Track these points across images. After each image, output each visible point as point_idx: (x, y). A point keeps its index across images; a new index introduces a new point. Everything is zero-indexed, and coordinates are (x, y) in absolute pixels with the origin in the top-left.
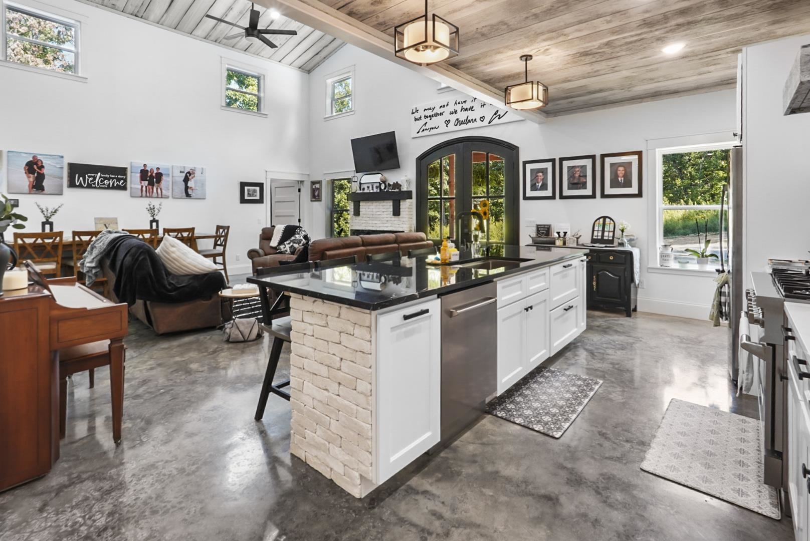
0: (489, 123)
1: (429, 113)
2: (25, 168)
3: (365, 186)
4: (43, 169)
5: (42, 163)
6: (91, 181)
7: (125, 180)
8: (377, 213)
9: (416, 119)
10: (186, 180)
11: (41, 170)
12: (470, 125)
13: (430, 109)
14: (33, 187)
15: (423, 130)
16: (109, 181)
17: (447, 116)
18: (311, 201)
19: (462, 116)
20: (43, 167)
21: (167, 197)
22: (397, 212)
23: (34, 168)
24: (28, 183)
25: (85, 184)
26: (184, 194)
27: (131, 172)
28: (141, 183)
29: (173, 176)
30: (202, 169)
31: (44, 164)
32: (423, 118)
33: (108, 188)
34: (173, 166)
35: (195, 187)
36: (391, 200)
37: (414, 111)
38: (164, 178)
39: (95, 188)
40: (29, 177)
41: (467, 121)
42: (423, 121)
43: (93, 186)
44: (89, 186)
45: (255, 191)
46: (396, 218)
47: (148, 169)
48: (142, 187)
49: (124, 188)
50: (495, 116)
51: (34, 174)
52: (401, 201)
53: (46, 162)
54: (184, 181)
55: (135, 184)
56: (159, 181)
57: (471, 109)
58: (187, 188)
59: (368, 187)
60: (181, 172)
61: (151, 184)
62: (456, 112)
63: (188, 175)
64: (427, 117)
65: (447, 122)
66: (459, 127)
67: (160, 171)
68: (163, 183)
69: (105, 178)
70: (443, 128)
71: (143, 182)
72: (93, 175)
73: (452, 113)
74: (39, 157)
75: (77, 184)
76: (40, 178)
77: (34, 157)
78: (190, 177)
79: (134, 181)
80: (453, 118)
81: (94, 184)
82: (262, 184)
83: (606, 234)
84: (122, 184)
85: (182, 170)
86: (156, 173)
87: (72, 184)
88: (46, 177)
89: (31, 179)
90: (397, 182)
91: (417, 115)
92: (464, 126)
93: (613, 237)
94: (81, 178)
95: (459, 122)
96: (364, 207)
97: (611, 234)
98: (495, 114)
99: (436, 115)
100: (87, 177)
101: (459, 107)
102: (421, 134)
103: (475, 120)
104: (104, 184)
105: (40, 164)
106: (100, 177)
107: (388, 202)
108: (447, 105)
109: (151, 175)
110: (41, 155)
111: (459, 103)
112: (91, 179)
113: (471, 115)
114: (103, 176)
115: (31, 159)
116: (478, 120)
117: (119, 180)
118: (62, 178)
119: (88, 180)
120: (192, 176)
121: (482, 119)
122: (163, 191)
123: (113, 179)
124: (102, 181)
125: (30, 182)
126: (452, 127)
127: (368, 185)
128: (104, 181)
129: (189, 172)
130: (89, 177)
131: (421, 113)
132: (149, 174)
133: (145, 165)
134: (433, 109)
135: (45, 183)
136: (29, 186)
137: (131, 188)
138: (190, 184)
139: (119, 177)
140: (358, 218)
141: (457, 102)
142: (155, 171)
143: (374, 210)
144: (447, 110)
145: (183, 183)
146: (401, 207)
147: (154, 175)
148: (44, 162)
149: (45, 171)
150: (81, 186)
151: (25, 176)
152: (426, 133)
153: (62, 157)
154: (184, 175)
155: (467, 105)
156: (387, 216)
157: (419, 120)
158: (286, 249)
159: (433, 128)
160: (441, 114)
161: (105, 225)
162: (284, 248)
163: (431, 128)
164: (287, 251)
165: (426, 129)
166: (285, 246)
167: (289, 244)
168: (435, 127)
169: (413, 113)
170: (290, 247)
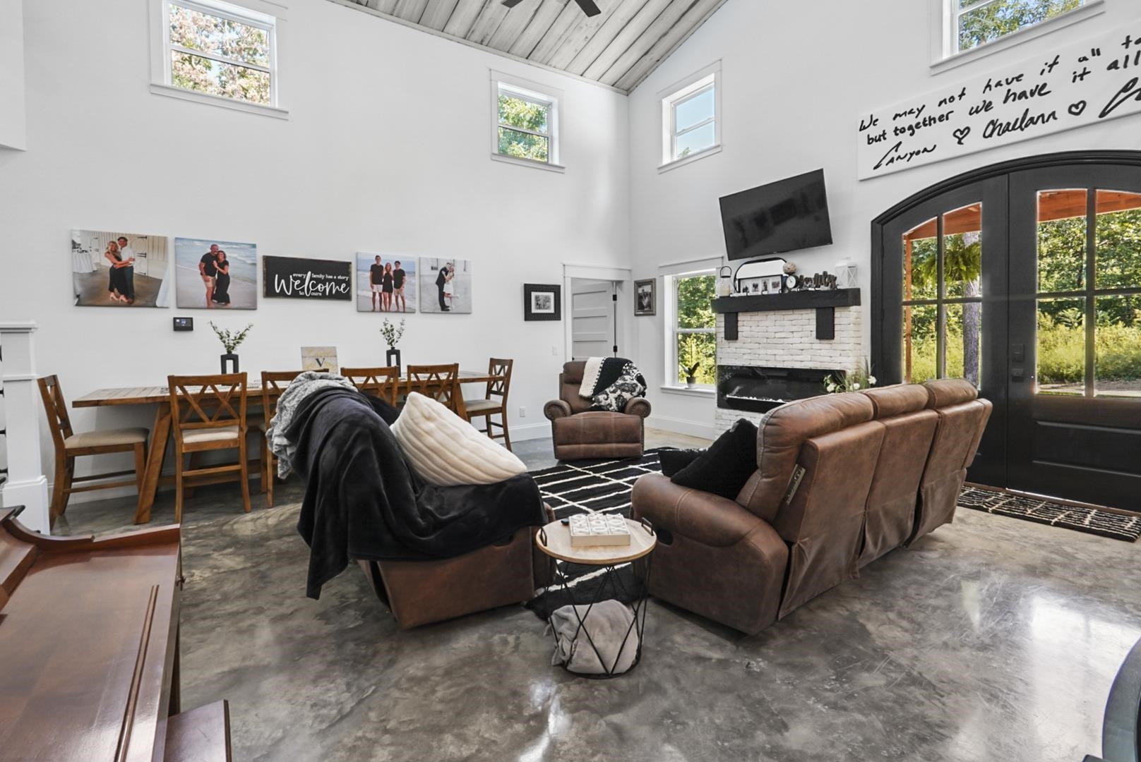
0: (1102, 115)
1: (911, 120)
2: (200, 266)
3: (749, 284)
4: (226, 267)
5: (225, 257)
6: (298, 286)
7: (349, 284)
8: (778, 335)
9: (871, 140)
10: (441, 282)
11: (223, 269)
12: (1032, 131)
13: (911, 112)
14: (213, 297)
15: (892, 160)
16: (325, 285)
17: (960, 118)
18: (636, 315)
19: (1007, 112)
20: (226, 263)
21: (413, 312)
22: (825, 331)
23: (213, 264)
24: (205, 291)
25: (288, 292)
26: (438, 306)
27: (357, 270)
28: (372, 287)
29: (420, 276)
30: (465, 261)
31: (227, 259)
32: (890, 134)
33: (324, 296)
34: (420, 259)
35: (455, 292)
36: (811, 308)
37: (866, 124)
38: (407, 278)
39: (304, 297)
40: (206, 281)
41: (1026, 121)
42: (892, 140)
43: (301, 293)
44: (295, 295)
45: (547, 299)
46: (825, 345)
47: (383, 263)
48: (374, 294)
49: (346, 297)
50: (1123, 95)
51: (214, 276)
52: (836, 309)
53: (231, 255)
54: (437, 283)
55: (363, 290)
56: (399, 285)
57: (1040, 90)
58: (442, 295)
59: (755, 286)
60: (432, 268)
61: (388, 289)
62: (988, 106)
63: (444, 273)
64: (903, 130)
65: (962, 134)
66: (996, 140)
67: (401, 267)
68: (406, 288)
69: (319, 281)
70: (948, 147)
71: (375, 286)
72: (300, 275)
73: (977, 112)
74: (221, 247)
75: (278, 291)
76: (223, 282)
77: (213, 247)
78: (447, 277)
79: (362, 283)
80: (980, 121)
81: (303, 290)
82: (559, 287)
84: (344, 289)
85: (435, 265)
86: (395, 271)
87: (270, 292)
88: (231, 279)
89: (210, 284)
90: (825, 273)
91: (874, 132)
92: (1011, 136)
94: (283, 281)
95: (995, 127)
96: (747, 323)
98: (1125, 89)
99: (931, 121)
100: (291, 280)
101: (996, 96)
102: (883, 169)
103: (1053, 114)
104: (317, 291)
105: (221, 258)
106: (311, 279)
107: (809, 311)
108: (960, 96)
109: (388, 273)
110: (223, 243)
111: (999, 84)
112: (297, 282)
113: (1036, 106)
114: (315, 276)
115: (209, 251)
116: (1062, 113)
117: (339, 283)
118: (255, 282)
119: (293, 283)
120: (450, 274)
121: (1077, 108)
122: (406, 301)
123: (330, 281)
124: (314, 286)
125: (208, 288)
126: (974, 141)
127: (755, 282)
128: (317, 285)
129: (444, 269)
130: (295, 279)
131: (887, 124)
132: (385, 272)
133: (378, 258)
134: (920, 111)
135: (231, 291)
136: (207, 295)
137: (358, 295)
138: (448, 288)
139: (340, 277)
140: (733, 345)
141: (993, 84)
142: (394, 268)
143: (770, 329)
144: (960, 109)
145: (437, 288)
146: (836, 321)
147: (392, 273)
148: (227, 254)
149: (230, 270)
150: (282, 295)
151: (200, 278)
152: (899, 165)
153: (254, 246)
154: (437, 273)
155: (1027, 85)
156: (802, 340)
157: (880, 140)
158: (608, 401)
159: (918, 153)
160: (941, 118)
161: (317, 360)
162: (607, 399)
163: (912, 154)
164: (611, 405)
165: (899, 157)
166: (607, 395)
167: (614, 392)
168: (925, 150)
169: (863, 128)
170: (616, 399)
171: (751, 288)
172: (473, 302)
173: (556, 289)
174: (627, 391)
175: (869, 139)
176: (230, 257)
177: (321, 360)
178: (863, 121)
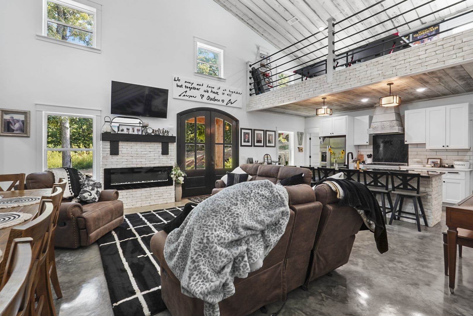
0: (227, 105)
1: (189, 85)
3: (125, 128)
8: (142, 153)
9: (178, 86)
12: (216, 102)
13: (190, 83)
15: (184, 96)
17: (202, 92)
18: (1, 135)
19: (212, 96)
22: (165, 152)
32: (184, 86)
37: (176, 79)
41: (214, 100)
42: (184, 89)
46: (165, 157)
50: (229, 102)
52: (169, 144)
57: (217, 93)
59: (128, 129)
62: (208, 92)
64: (187, 87)
65: (202, 96)
66: (209, 101)
70: (199, 99)
73: (205, 92)
80: (206, 95)
83: (269, 161)
90: (163, 129)
91: (179, 83)
92: (212, 102)
93: (271, 161)
95: (209, 98)
96: (123, 147)
97: (270, 161)
99: (195, 88)
101: (209, 90)
102: (181, 97)
103: (219, 100)
107: (158, 143)
108: (202, 85)
111: (210, 87)
113: (217, 97)
116: (221, 101)
121: (223, 101)
126: (205, 99)
127: (128, 127)
131: (182, 82)
134: (192, 84)
140: (116, 157)
141: (208, 86)
143: (138, 150)
144: (202, 89)
146: (169, 148)
152: (186, 98)
155: (215, 90)
156: (155, 155)
157: (180, 87)
159: (192, 97)
160: (197, 89)
163: (190, 96)
165: (186, 96)
168: (193, 97)
169: (175, 80)
175: (177, 85)
178: (175, 78)
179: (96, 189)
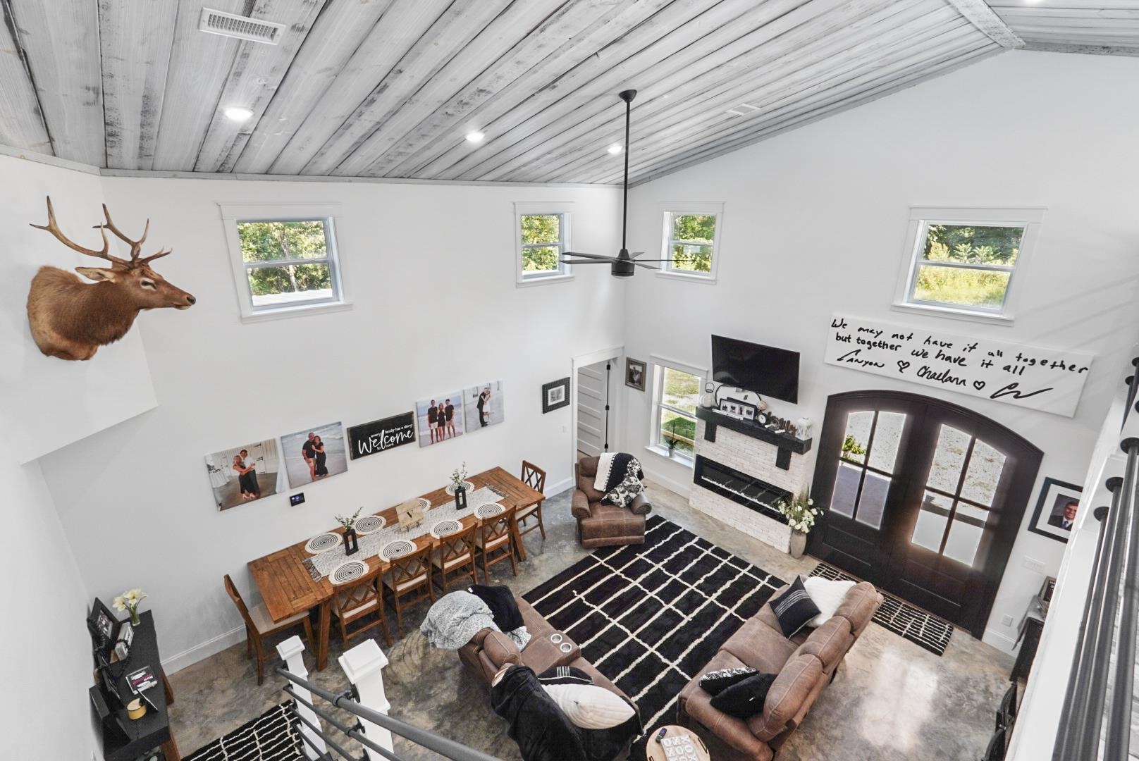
0: (993, 397)
1: (868, 337)
2: (303, 453)
3: (728, 405)
4: (322, 447)
5: (320, 440)
6: (375, 444)
7: (412, 430)
8: (747, 451)
9: (838, 338)
10: (481, 404)
11: (320, 449)
12: (948, 385)
13: (872, 331)
14: (316, 473)
15: (851, 360)
16: (395, 436)
17: (904, 354)
18: (627, 386)
19: (939, 366)
20: (321, 444)
21: (462, 433)
22: (783, 463)
23: (313, 449)
24: (309, 470)
25: (369, 450)
26: (480, 424)
27: (418, 416)
28: (430, 426)
29: (465, 405)
30: (498, 382)
31: (322, 441)
32: (854, 340)
33: (396, 445)
34: (464, 391)
35: (491, 409)
36: (775, 444)
37: (838, 323)
38: (455, 411)
39: (381, 450)
40: (309, 462)
41: (945, 377)
42: (854, 345)
43: (378, 449)
44: (375, 451)
45: (560, 392)
46: (781, 472)
47: (437, 405)
48: (432, 431)
49: (412, 440)
50: (1007, 390)
51: (313, 457)
52: (793, 453)
53: (324, 437)
54: (478, 407)
55: (423, 431)
56: (450, 417)
57: (960, 361)
58: (482, 414)
59: (734, 408)
61: (442, 424)
62: (925, 355)
63: (482, 397)
64: (863, 342)
65: (904, 365)
66: (925, 380)
67: (450, 403)
68: (455, 418)
69: (390, 435)
70: (892, 369)
71: (432, 425)
72: (376, 435)
73: (917, 355)
74: (316, 433)
75: (361, 453)
76: (321, 458)
77: (310, 436)
78: (485, 400)
79: (423, 426)
80: (917, 363)
81: (380, 446)
82: (568, 379)
84: (410, 435)
85: (475, 393)
86: (446, 408)
87: (356, 455)
88: (327, 455)
89: (312, 464)
91: (843, 333)
92: (933, 382)
94: (364, 444)
95: (927, 371)
96: (723, 434)
98: (1010, 387)
99: (883, 345)
100: (370, 440)
101: (933, 350)
102: (843, 363)
103: (964, 381)
104: (390, 443)
105: (318, 442)
106: (385, 435)
107: (773, 446)
108: (909, 338)
109: (441, 411)
110: (317, 429)
111: (935, 343)
112: (376, 440)
113: (955, 371)
114: (387, 432)
115: (308, 439)
116: (970, 383)
117: (405, 431)
118: (343, 451)
119: (372, 443)
120: (487, 396)
121: (979, 385)
122: (455, 428)
123: (398, 432)
124: (387, 440)
125: (311, 468)
126: (910, 374)
127: (734, 405)
128: (389, 438)
129: (483, 394)
130: (373, 439)
131: (851, 330)
132: (438, 411)
133: (433, 402)
134: (878, 334)
135: (328, 464)
136: (311, 473)
137: (419, 436)
138: (486, 408)
139: (406, 427)
140: (711, 444)
141: (932, 340)
142: (445, 406)
143: (742, 445)
144: (907, 347)
145: (478, 410)
146: (792, 459)
147: (444, 411)
148: (321, 437)
149: (325, 449)
150: (366, 454)
151: (304, 462)
152: (854, 365)
153: (340, 424)
154: (478, 398)
155: (953, 353)
156: (766, 462)
157: (845, 340)
158: (619, 500)
159: (871, 364)
160: (892, 347)
161: (408, 513)
162: (617, 498)
163: (866, 363)
164: (621, 504)
165: (857, 360)
166: (618, 494)
167: (623, 492)
168: (876, 364)
169: (834, 326)
170: (625, 498)
171: (729, 409)
172: (505, 414)
173: (566, 382)
174: (633, 492)
175: (838, 336)
176: (324, 438)
177: (411, 513)
178: (835, 320)
179: (627, 493)
